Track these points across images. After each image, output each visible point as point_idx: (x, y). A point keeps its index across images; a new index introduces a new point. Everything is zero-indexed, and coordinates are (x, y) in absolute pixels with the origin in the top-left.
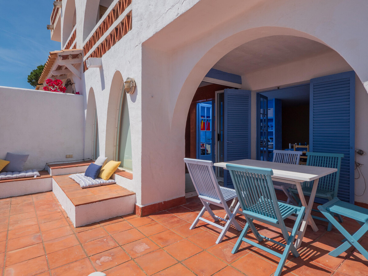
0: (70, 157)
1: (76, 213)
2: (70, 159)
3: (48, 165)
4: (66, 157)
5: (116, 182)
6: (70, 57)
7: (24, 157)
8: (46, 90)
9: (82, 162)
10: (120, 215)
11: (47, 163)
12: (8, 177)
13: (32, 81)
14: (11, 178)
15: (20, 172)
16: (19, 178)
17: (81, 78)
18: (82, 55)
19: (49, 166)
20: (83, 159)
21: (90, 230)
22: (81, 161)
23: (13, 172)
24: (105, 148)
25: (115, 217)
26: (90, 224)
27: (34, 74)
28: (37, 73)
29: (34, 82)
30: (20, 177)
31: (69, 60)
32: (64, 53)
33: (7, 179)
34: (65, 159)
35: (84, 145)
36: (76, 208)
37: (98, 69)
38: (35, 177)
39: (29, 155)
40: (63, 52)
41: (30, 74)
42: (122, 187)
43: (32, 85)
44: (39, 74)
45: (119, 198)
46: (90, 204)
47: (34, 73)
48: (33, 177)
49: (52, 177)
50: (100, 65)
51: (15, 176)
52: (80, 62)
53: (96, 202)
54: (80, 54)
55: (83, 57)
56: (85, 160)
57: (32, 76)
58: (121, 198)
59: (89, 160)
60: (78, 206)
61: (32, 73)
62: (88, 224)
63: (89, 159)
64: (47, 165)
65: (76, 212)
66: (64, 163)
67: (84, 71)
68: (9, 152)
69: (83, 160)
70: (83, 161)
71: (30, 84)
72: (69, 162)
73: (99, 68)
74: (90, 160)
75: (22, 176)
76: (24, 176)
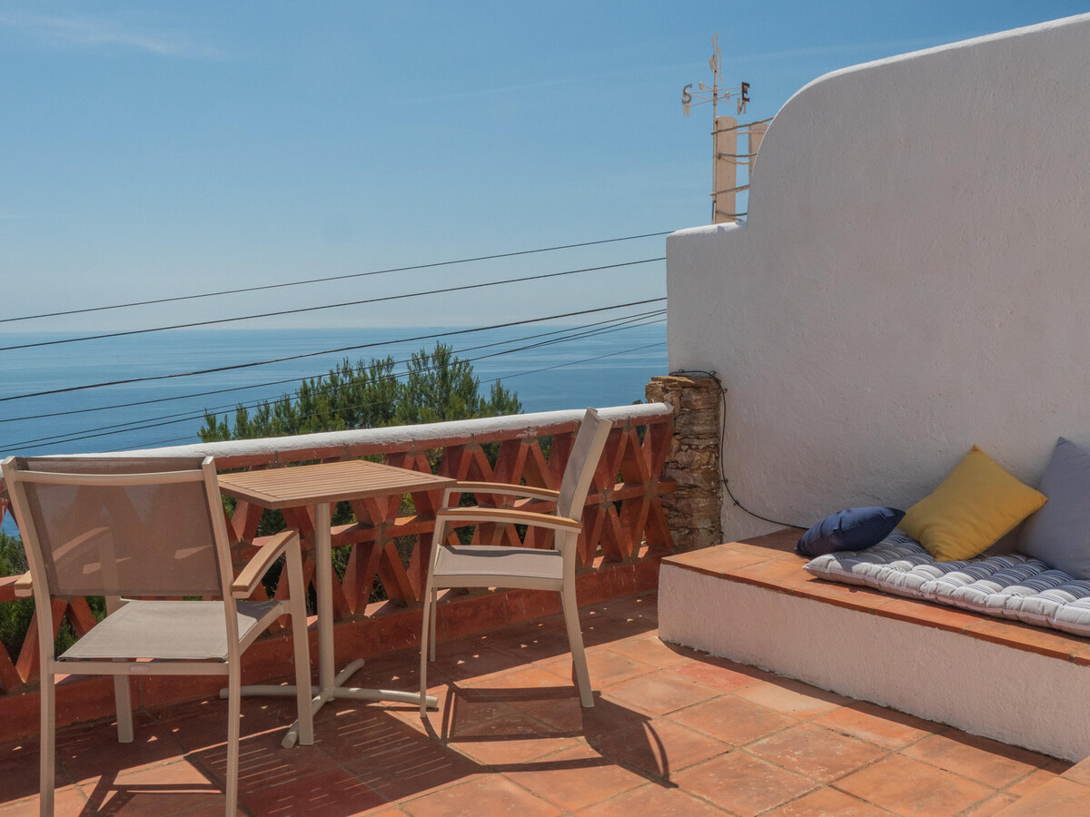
14: (976, 604)
76: (1044, 619)
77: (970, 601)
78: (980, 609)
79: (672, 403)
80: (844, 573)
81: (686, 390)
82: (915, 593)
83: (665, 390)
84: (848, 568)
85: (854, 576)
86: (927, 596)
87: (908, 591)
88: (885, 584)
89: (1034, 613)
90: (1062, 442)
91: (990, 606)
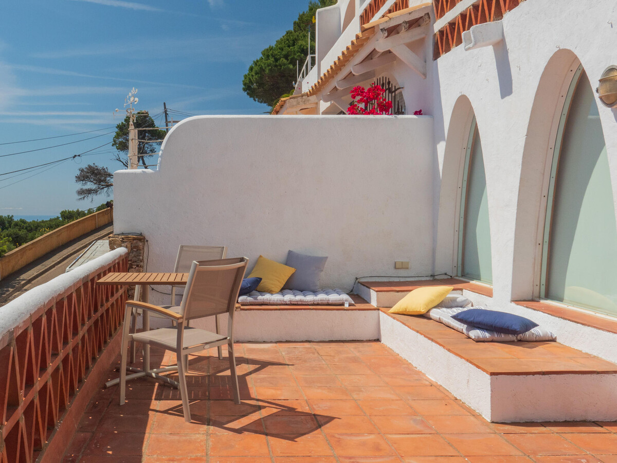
0: (404, 266)
1: (492, 391)
2: (402, 273)
3: (359, 282)
4: (395, 268)
5: (556, 338)
6: (403, 28)
7: (319, 262)
8: (353, 113)
9: (430, 281)
10: (591, 417)
11: (357, 279)
12: (301, 301)
13: (250, 87)
14: (305, 302)
15: (315, 292)
16: (318, 304)
17: (425, 75)
18: (429, 18)
19: (363, 284)
20: (430, 273)
21: (529, 435)
22: (428, 279)
23: (302, 290)
24: (512, 249)
25: (578, 419)
26: (522, 421)
27: (256, 71)
28: (261, 68)
29: (254, 89)
30: (320, 302)
31: (400, 34)
32: (392, 21)
33: (299, 303)
34: (392, 272)
35: (434, 240)
36: (491, 379)
37: (489, 50)
38: (346, 306)
39: (327, 258)
40: (390, 19)
41: (247, 72)
42: (581, 351)
43: (251, 97)
44: (266, 67)
45: (589, 375)
46: (521, 377)
47: (256, 68)
48: (343, 304)
49: (379, 310)
50: (497, 38)
51: (310, 298)
52: (423, 36)
53: (534, 373)
54: (427, 16)
55: (432, 22)
56: (436, 277)
57: (252, 76)
58: (595, 376)
59: (446, 277)
60: (496, 376)
61: (251, 69)
62: (518, 420)
63: (446, 274)
64: (357, 281)
65: (491, 387)
66: (392, 280)
67: (437, 55)
68: (291, 250)
69: (431, 276)
70: (431, 279)
71: (248, 94)
72: (402, 280)
73: (491, 48)
74: (448, 279)
75: (323, 302)
76: (326, 302)
77: (303, 301)
78: (306, 303)
79: (126, 247)
80: (254, 301)
81: (135, 241)
82: (283, 302)
83: (123, 241)
84: (256, 299)
85: (259, 301)
86: (288, 303)
87: (280, 302)
88: (271, 302)
89: (324, 301)
90: (290, 252)
91: (310, 301)
